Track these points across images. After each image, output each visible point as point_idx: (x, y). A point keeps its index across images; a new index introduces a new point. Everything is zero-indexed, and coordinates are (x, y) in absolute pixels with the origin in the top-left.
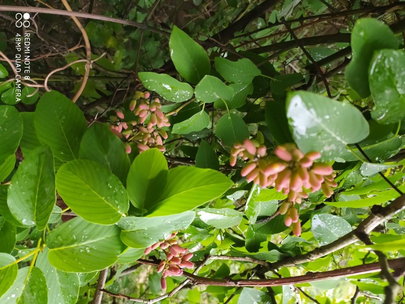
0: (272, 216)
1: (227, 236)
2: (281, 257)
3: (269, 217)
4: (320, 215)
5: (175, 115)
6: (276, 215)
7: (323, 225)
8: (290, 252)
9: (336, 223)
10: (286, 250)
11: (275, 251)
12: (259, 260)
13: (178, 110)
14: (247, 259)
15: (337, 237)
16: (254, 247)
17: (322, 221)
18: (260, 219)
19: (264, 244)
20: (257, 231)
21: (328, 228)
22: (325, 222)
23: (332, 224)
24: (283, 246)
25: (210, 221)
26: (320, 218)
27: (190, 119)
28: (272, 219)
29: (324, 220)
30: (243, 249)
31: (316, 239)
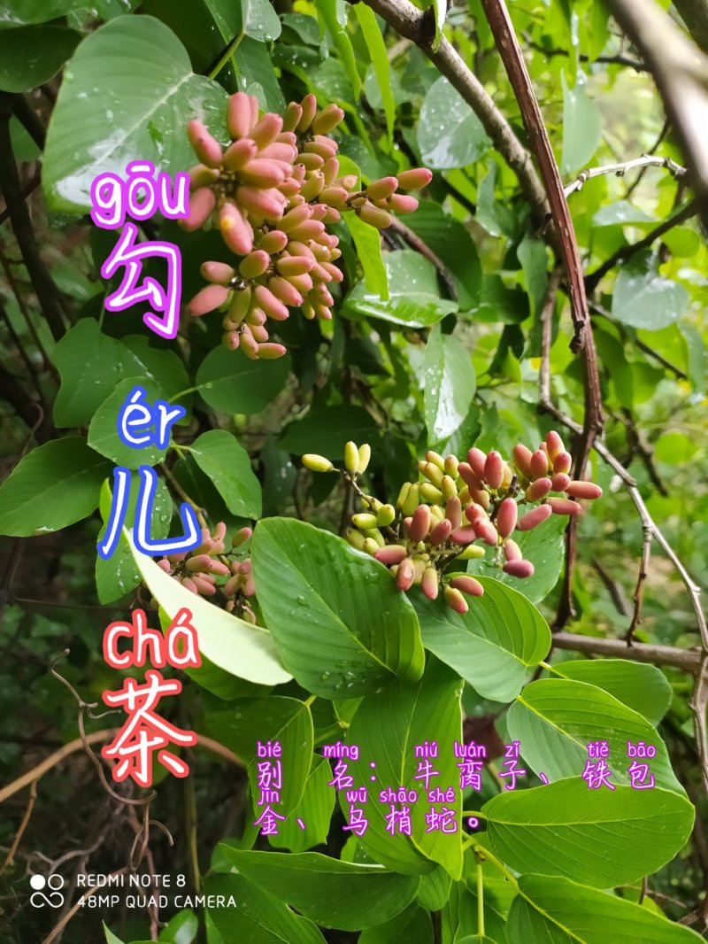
0: (434, 264)
1: (498, 369)
2: (534, 237)
3: (438, 270)
4: (422, 151)
5: (206, 513)
6: (432, 255)
7: (446, 142)
8: (522, 216)
9: (438, 110)
10: (516, 226)
11: (523, 252)
12: (548, 290)
13: (195, 506)
14: (546, 315)
15: (470, 111)
16: (516, 303)
17: (436, 144)
18: (445, 293)
19: (511, 277)
20: (477, 300)
21: (453, 131)
22: (440, 137)
23: (442, 120)
24: (506, 231)
25: (458, 409)
26: (429, 150)
27: (211, 477)
28: (446, 264)
29: (432, 142)
30: (526, 327)
31: (482, 154)
